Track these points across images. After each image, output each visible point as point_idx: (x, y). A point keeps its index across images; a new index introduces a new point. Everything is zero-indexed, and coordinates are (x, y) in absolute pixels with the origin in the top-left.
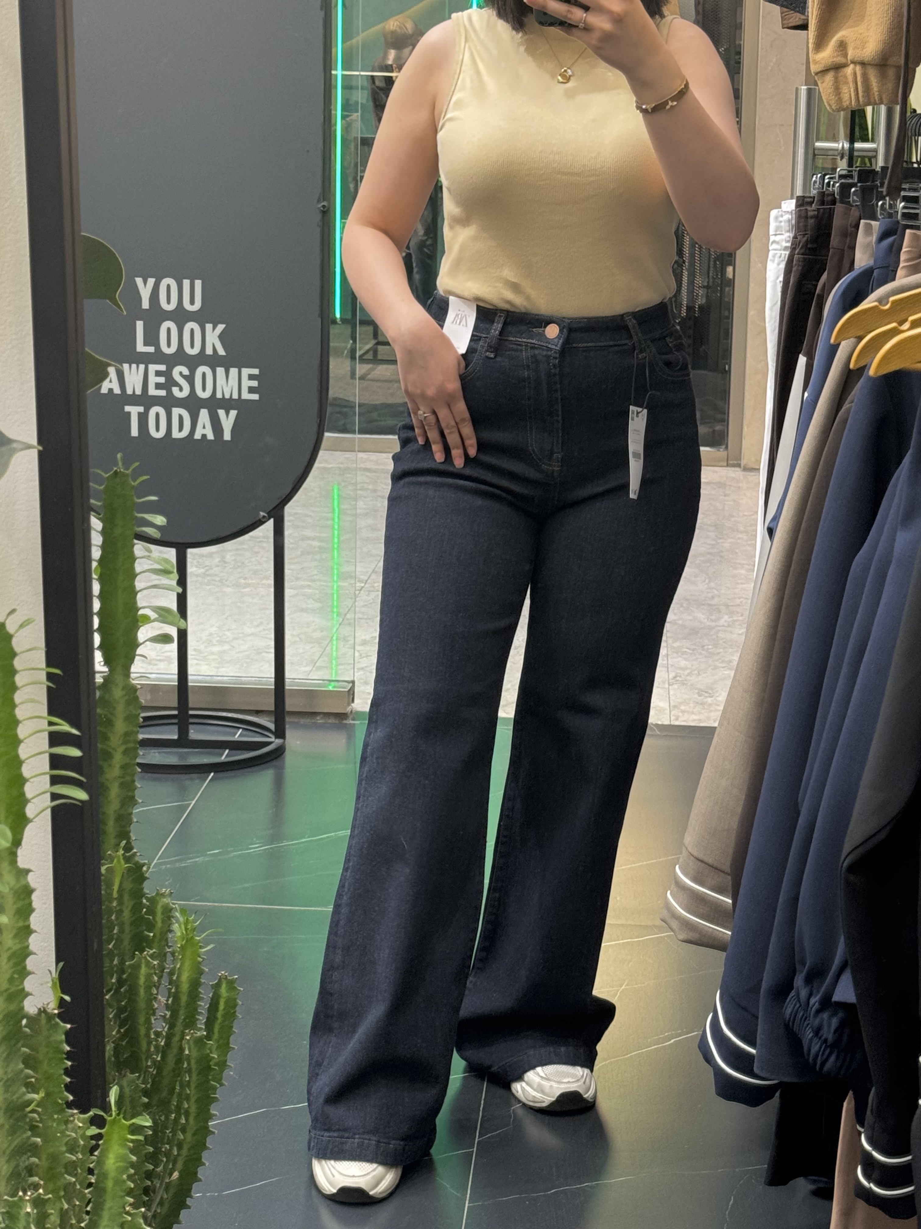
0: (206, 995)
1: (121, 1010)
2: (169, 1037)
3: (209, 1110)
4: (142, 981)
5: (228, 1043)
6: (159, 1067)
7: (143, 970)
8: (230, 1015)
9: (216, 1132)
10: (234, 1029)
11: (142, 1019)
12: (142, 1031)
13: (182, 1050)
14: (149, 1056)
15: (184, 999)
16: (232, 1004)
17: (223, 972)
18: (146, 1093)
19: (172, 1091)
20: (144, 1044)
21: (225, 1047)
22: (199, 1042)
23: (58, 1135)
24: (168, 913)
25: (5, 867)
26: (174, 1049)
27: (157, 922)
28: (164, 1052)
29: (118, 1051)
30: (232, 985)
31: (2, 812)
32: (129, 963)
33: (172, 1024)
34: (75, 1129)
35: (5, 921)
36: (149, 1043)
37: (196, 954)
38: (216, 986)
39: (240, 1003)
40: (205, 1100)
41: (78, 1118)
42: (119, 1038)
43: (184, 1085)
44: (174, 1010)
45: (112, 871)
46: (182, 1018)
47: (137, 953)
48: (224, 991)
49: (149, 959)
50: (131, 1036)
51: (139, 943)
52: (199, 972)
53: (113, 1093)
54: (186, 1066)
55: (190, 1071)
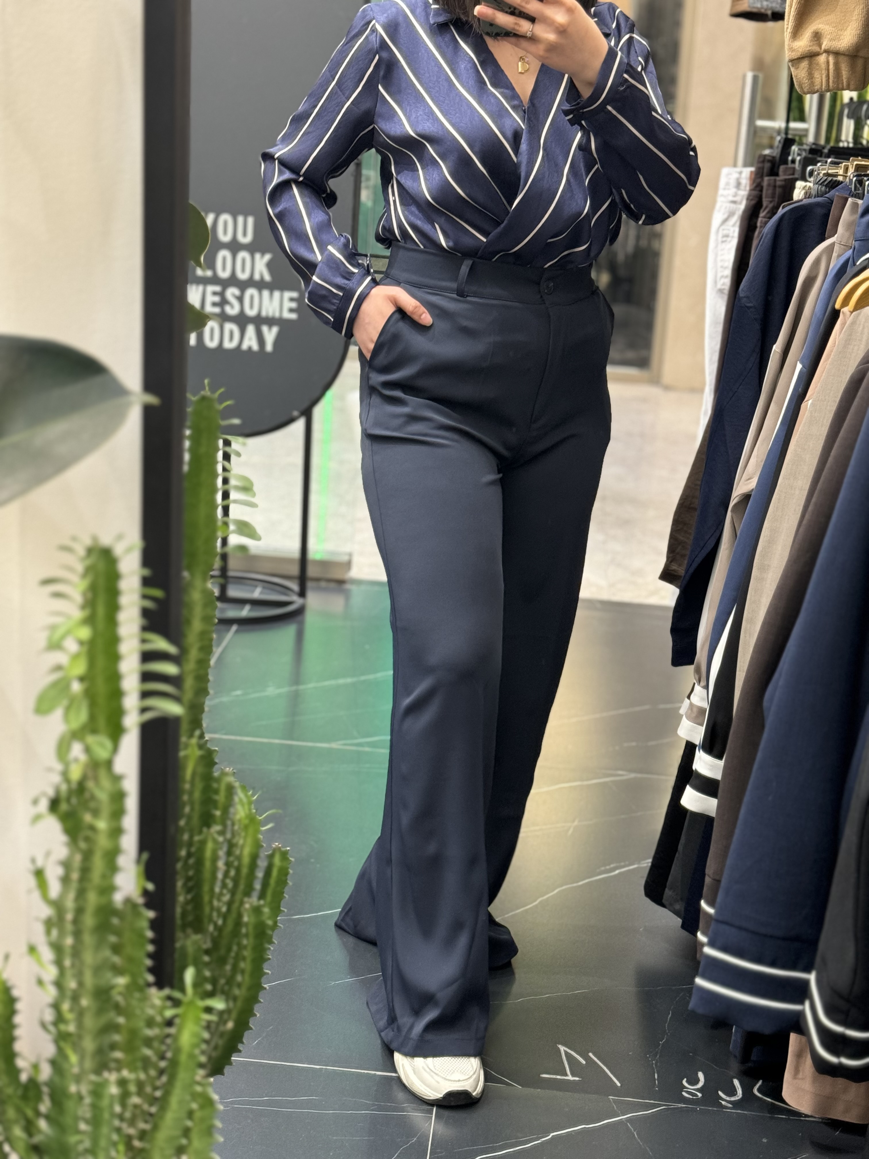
0: (262, 864)
1: (188, 879)
2: (230, 904)
3: (262, 969)
4: (208, 853)
5: (279, 907)
6: (219, 929)
7: (209, 847)
8: (282, 882)
9: (268, 988)
10: (285, 895)
11: (206, 888)
12: (206, 898)
13: (240, 916)
14: (210, 920)
15: (245, 871)
16: (284, 873)
17: (277, 844)
18: (207, 952)
19: (229, 950)
20: (207, 909)
21: (276, 910)
22: (257, 910)
23: (138, 1012)
24: (230, 790)
25: (102, 773)
26: (234, 915)
27: (221, 798)
28: (225, 917)
29: (184, 914)
30: (284, 855)
31: (102, 722)
32: (197, 838)
33: (233, 893)
34: (153, 1006)
35: (102, 825)
36: (212, 908)
37: (258, 831)
38: (271, 857)
39: (291, 871)
40: (259, 959)
41: (156, 996)
42: (187, 902)
43: (241, 947)
44: (236, 881)
45: (186, 757)
46: (242, 887)
47: (205, 830)
48: (277, 861)
49: (216, 836)
50: (196, 902)
51: (207, 820)
52: (258, 846)
53: (189, 975)
54: (244, 930)
55: (247, 935)
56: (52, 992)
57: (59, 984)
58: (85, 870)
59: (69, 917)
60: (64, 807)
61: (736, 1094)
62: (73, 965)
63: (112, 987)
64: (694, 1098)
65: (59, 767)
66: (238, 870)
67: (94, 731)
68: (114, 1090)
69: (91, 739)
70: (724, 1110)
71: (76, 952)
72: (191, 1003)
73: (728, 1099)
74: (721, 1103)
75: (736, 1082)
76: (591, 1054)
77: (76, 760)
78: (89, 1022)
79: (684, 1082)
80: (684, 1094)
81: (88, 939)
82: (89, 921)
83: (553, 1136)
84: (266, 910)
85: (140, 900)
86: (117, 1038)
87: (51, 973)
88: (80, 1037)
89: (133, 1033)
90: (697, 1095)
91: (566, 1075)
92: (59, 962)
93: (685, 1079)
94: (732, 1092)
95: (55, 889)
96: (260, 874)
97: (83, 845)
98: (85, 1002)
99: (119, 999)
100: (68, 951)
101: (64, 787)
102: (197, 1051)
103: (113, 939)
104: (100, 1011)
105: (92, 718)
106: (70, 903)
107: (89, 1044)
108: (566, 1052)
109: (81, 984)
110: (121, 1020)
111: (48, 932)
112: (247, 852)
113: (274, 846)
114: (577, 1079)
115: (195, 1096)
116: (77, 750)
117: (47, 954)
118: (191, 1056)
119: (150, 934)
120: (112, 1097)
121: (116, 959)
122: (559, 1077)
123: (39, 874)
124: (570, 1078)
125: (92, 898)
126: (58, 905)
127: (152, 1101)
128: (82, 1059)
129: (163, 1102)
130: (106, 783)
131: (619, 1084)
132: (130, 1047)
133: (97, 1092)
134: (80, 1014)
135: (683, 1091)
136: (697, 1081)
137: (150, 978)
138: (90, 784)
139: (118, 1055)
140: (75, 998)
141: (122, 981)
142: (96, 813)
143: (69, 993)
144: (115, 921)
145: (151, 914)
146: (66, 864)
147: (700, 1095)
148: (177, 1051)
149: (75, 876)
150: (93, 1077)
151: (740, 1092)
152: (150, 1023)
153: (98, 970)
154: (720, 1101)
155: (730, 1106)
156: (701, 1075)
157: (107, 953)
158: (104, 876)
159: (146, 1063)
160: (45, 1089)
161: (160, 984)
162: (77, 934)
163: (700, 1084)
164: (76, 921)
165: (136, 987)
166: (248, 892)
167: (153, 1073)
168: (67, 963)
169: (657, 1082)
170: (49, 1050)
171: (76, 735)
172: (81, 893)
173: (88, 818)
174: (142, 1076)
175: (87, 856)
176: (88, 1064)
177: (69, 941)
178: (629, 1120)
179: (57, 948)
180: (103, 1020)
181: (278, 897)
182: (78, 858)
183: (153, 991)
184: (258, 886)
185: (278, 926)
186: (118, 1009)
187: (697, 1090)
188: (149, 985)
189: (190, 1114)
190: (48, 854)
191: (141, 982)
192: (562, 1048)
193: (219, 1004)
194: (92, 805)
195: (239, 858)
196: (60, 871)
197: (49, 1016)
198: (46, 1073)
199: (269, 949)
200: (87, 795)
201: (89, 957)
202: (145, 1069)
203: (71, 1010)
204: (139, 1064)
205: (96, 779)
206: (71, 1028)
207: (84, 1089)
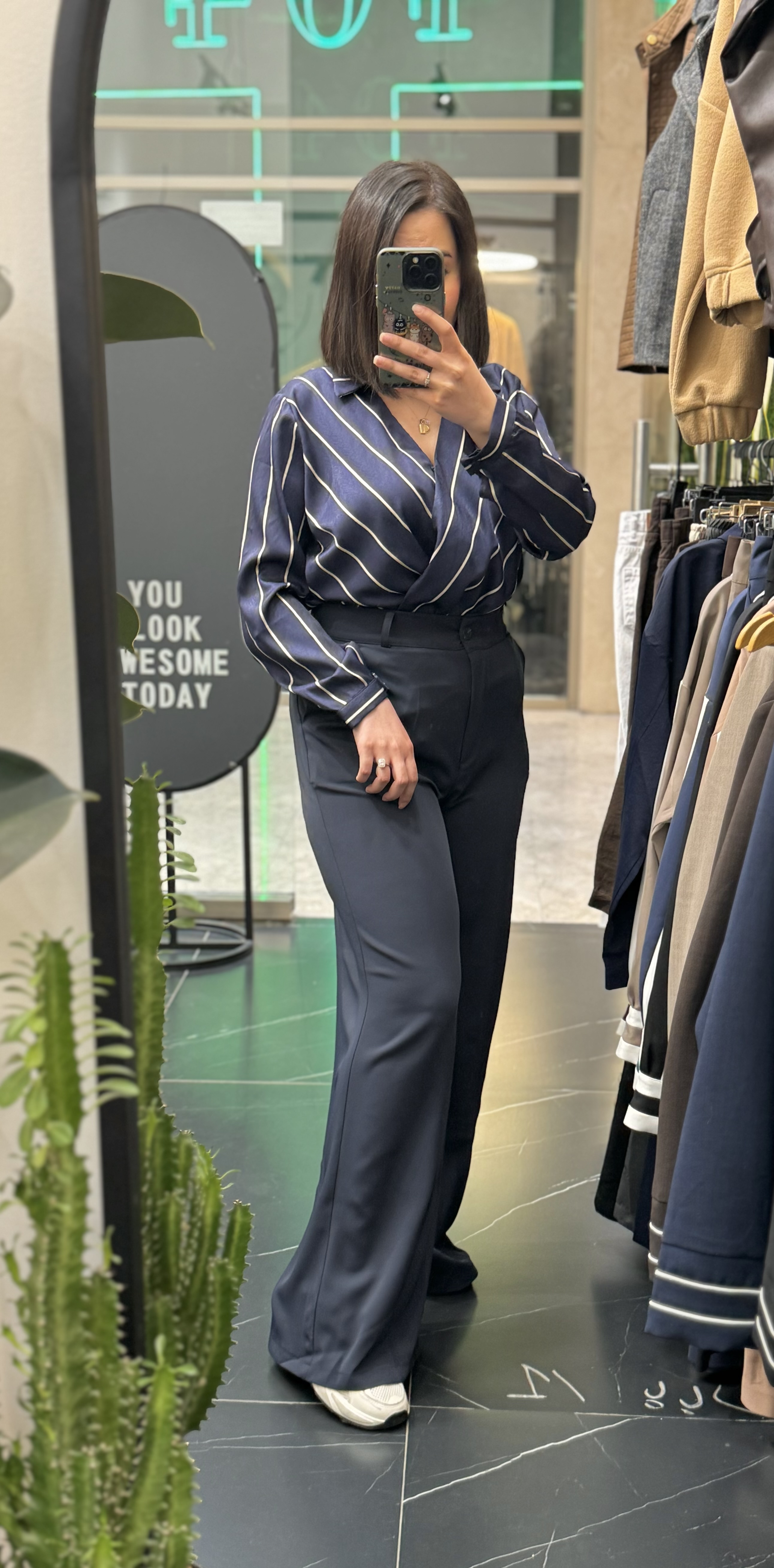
0: (225, 1221)
1: (154, 1243)
2: (195, 1264)
3: (230, 1325)
4: (172, 1216)
5: (243, 1261)
6: (187, 1289)
7: (173, 1210)
8: (245, 1236)
9: (237, 1343)
10: (248, 1250)
11: (172, 1249)
12: (172, 1259)
13: (206, 1275)
14: (178, 1280)
15: (208, 1231)
16: (246, 1228)
17: (237, 1200)
18: (177, 1312)
19: (197, 1307)
20: (174, 1271)
21: (240, 1264)
22: (222, 1268)
23: (112, 1383)
24: (190, 1151)
25: (65, 1157)
26: (200, 1274)
27: (181, 1162)
28: (192, 1276)
29: (152, 1277)
30: (245, 1211)
31: (61, 1108)
32: (160, 1203)
33: (198, 1252)
34: (126, 1376)
35: (67, 1208)
36: (179, 1270)
37: (218, 1191)
38: (233, 1214)
39: (253, 1226)
40: (227, 1317)
41: (129, 1365)
42: (154, 1266)
43: (209, 1306)
44: (200, 1241)
45: (145, 1126)
46: (206, 1245)
47: (167, 1194)
48: (239, 1217)
49: (178, 1199)
50: (163, 1264)
51: (169, 1184)
52: (219, 1206)
53: (160, 1343)
54: (210, 1289)
55: (214, 1294)
56: (28, 1370)
57: (34, 1362)
58: (53, 1252)
59: (40, 1298)
60: (29, 1192)
61: (697, 1401)
62: (46, 1345)
63: (86, 1362)
64: (657, 1408)
65: (22, 1154)
66: (202, 1230)
67: (54, 1117)
68: (93, 1464)
69: (51, 1126)
70: (687, 1418)
71: (49, 1332)
72: (163, 1370)
73: (689, 1407)
74: (683, 1412)
75: (696, 1389)
76: (554, 1372)
77: (39, 1146)
78: (66, 1398)
79: (646, 1393)
80: (647, 1405)
81: (60, 1317)
82: (60, 1299)
83: (523, 1456)
84: (231, 1267)
85: (108, 1275)
86: (93, 1410)
87: (26, 1352)
88: (57, 1413)
89: (109, 1404)
90: (659, 1406)
91: (532, 1393)
92: (33, 1342)
93: (647, 1390)
94: (692, 1399)
95: (25, 1271)
96: (222, 1232)
97: (49, 1227)
98: (59, 1379)
99: (93, 1372)
100: (41, 1331)
101: (28, 1173)
102: (172, 1417)
103: (84, 1315)
104: (75, 1387)
105: (52, 1104)
106: (40, 1283)
107: (67, 1420)
108: (530, 1371)
109: (55, 1362)
110: (96, 1393)
111: (21, 1313)
112: (209, 1213)
113: (235, 1203)
114: (542, 1397)
115: (172, 1461)
116: (39, 1138)
117: (21, 1334)
118: (167, 1422)
119: (119, 1307)
120: (92, 1470)
121: (88, 1334)
122: (525, 1396)
123: (9, 1257)
124: (536, 1396)
125: (62, 1278)
126: (28, 1286)
127: (131, 1469)
128: (61, 1434)
129: (142, 1469)
130: (68, 1165)
131: (583, 1399)
132: (107, 1418)
133: (77, 1466)
134: (57, 1391)
135: (645, 1402)
136: (659, 1390)
137: (122, 1349)
138: (53, 1169)
139: (95, 1427)
140: (51, 1376)
141: (95, 1355)
142: (60, 1196)
143: (44, 1372)
144: (85, 1297)
145: (119, 1287)
146: (34, 1246)
147: (662, 1405)
148: (153, 1418)
149: (44, 1258)
150: (73, 1453)
151: (700, 1398)
152: (125, 1393)
153: (71, 1347)
154: (682, 1410)
155: (692, 1413)
156: (662, 1385)
157: (79, 1329)
158: (72, 1256)
159: (123, 1432)
160: (27, 1465)
161: (132, 1354)
162: (49, 1314)
163: (662, 1394)
164: (47, 1302)
165: (109, 1359)
166: (212, 1251)
167: (130, 1441)
168: (41, 1343)
169: (620, 1394)
170: (29, 1427)
171: (37, 1124)
172: (50, 1274)
173: (53, 1201)
174: (120, 1445)
175: (54, 1237)
176: (67, 1438)
177: (41, 1322)
178: (595, 1434)
179: (30, 1327)
180: (78, 1395)
181: (242, 1251)
182: (45, 1240)
183: (126, 1361)
184: (221, 1244)
185: (243, 1280)
186: (93, 1382)
187: (659, 1400)
188: (121, 1356)
189: (169, 1479)
190: (16, 1237)
191: (113, 1353)
192: (527, 1368)
193: (190, 1371)
194: (56, 1188)
195: (202, 1219)
196: (28, 1253)
197: (26, 1394)
198: (26, 1448)
199: (236, 1305)
200: (51, 1179)
201: (61, 1335)
202: (123, 1438)
203: (47, 1388)
204: (117, 1434)
205: (59, 1163)
206: (49, 1406)
207: (65, 1464)
